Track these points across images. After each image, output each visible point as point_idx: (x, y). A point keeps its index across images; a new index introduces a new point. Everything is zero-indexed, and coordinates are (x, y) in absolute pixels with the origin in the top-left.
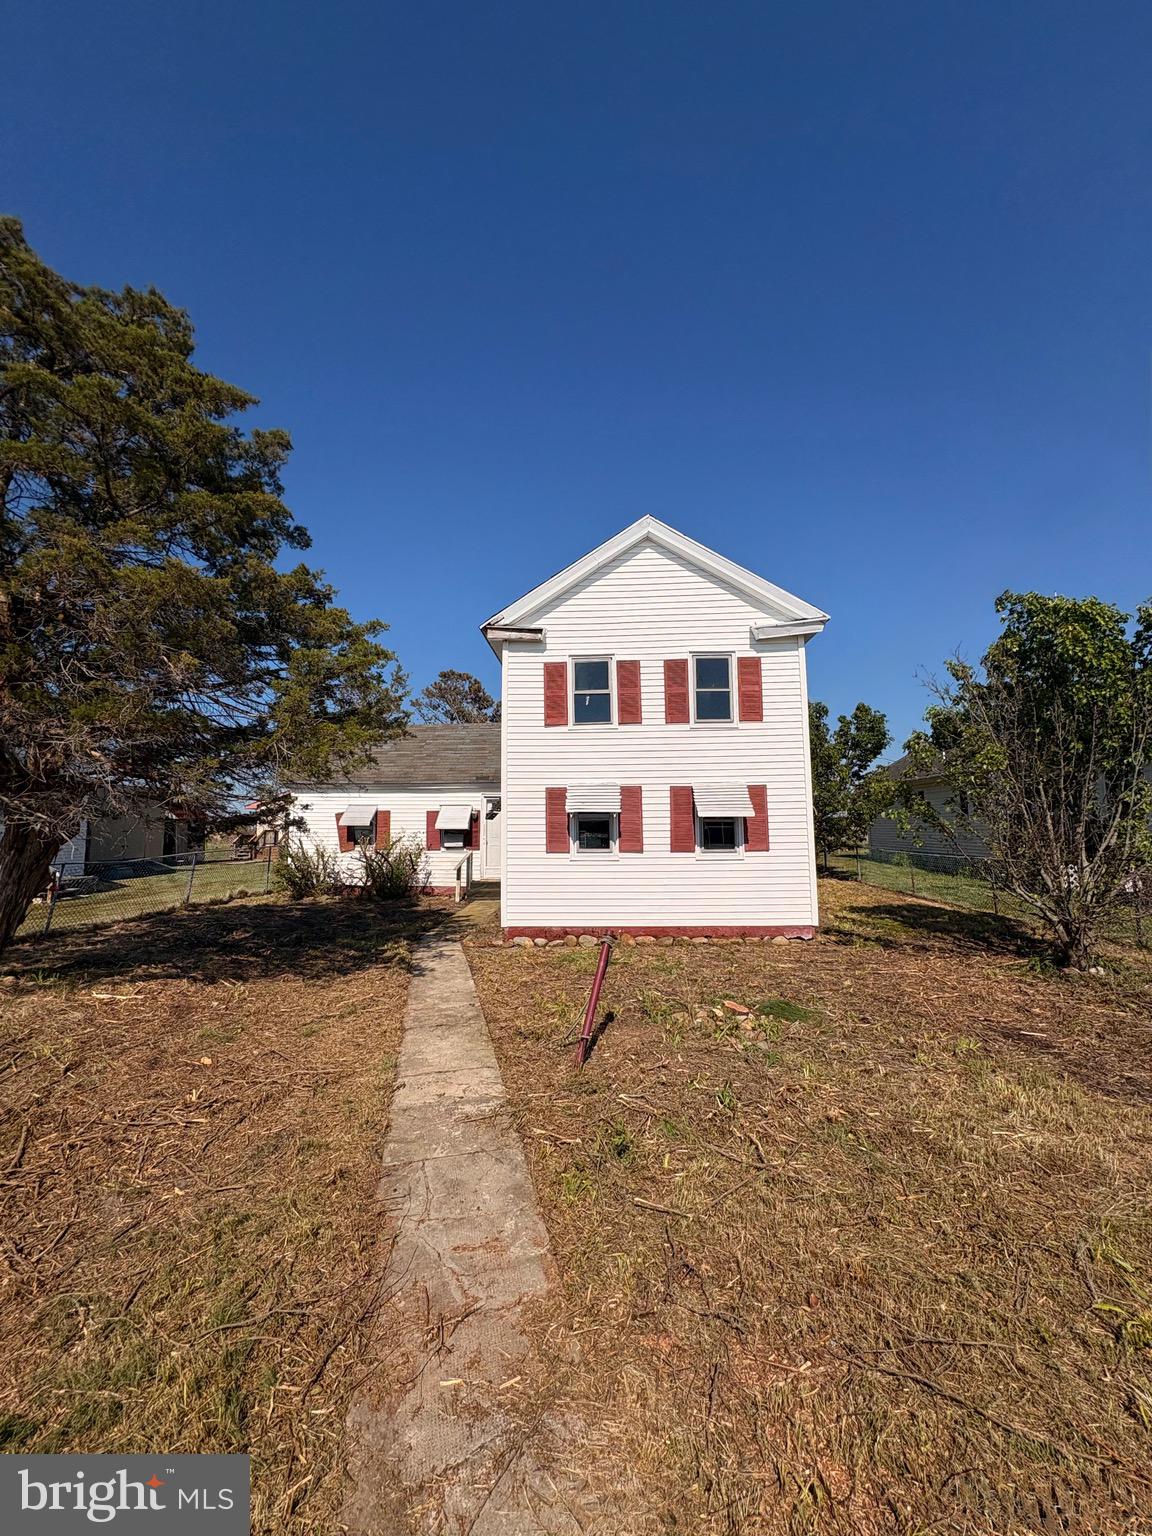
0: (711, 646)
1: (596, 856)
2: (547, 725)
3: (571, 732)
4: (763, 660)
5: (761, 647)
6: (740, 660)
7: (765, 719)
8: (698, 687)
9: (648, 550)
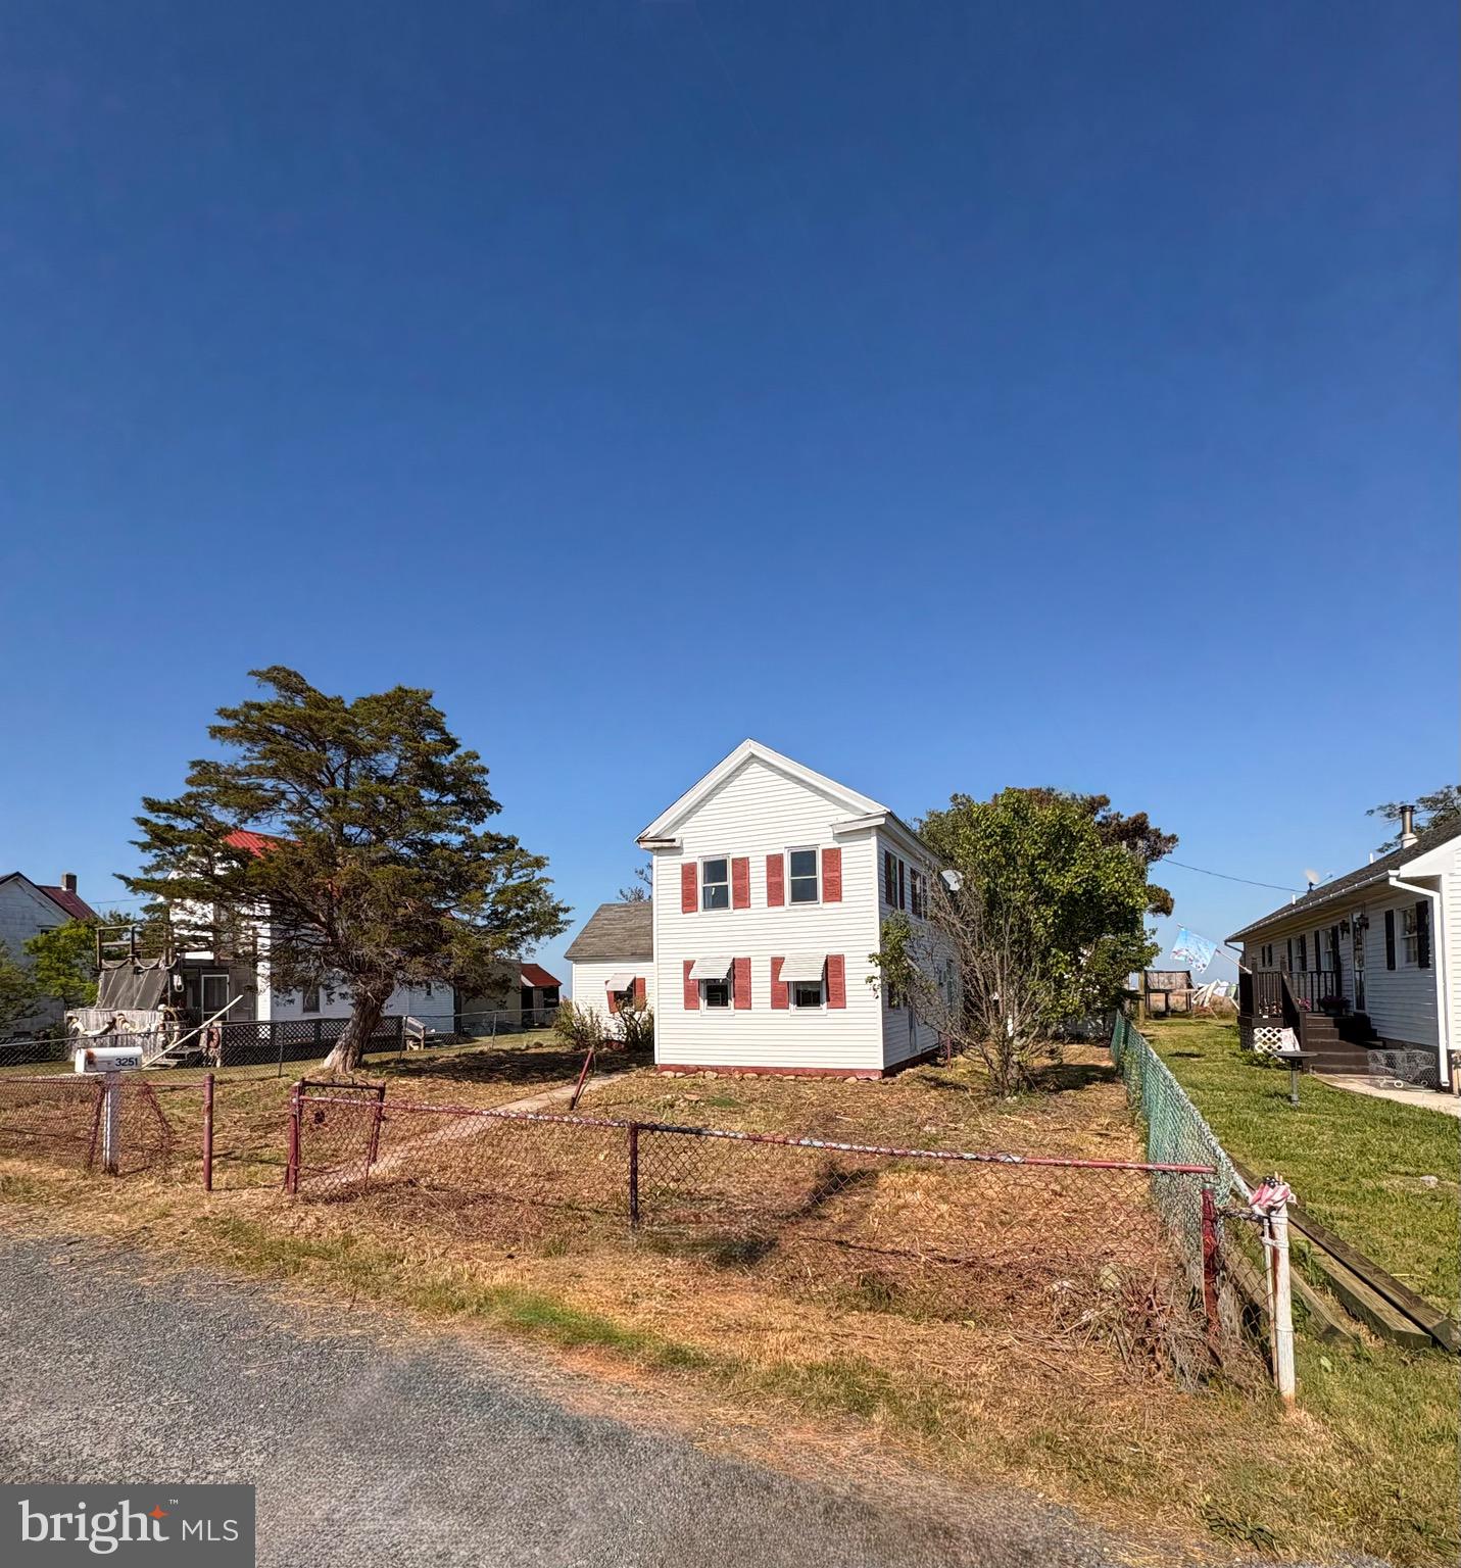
0: (802, 842)
1: (718, 1011)
2: (684, 912)
3: (700, 916)
4: (842, 850)
5: (841, 839)
6: (824, 851)
7: (843, 899)
8: (792, 875)
9: (755, 765)
